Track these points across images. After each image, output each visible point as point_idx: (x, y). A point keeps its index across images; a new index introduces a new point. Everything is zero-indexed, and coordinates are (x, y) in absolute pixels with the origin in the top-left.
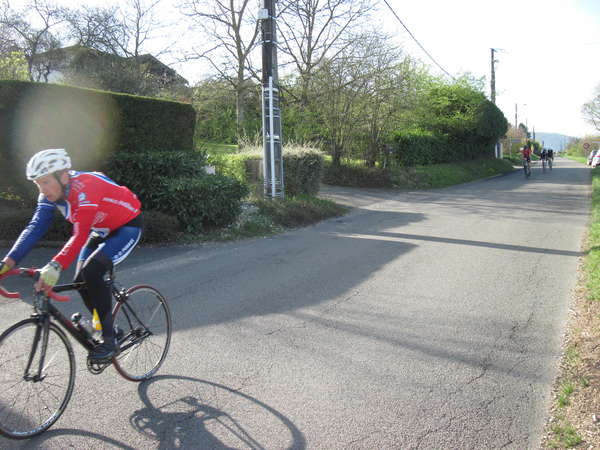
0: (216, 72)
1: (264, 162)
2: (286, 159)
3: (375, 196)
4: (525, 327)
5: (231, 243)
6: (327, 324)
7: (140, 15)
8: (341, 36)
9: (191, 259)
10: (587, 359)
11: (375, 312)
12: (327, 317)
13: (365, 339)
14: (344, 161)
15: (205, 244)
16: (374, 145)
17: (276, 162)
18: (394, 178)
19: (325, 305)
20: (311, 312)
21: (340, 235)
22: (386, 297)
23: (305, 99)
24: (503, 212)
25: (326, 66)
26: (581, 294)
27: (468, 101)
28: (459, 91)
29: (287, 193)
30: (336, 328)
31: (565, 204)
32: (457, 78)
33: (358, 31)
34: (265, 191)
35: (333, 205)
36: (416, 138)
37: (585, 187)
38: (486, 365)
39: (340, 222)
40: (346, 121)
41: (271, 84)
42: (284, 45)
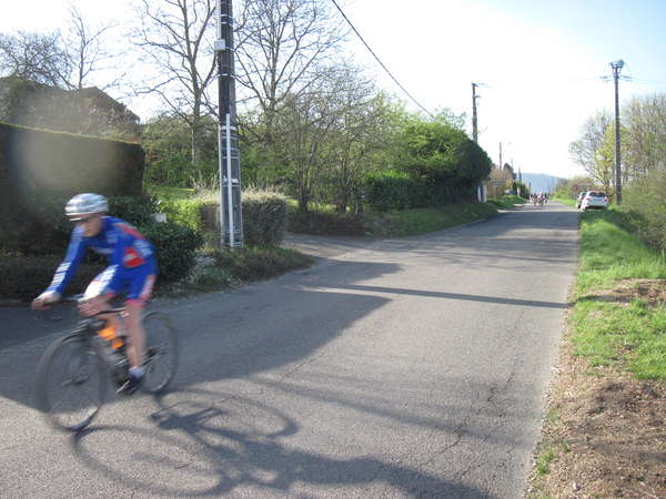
0: (169, 108)
1: (221, 209)
2: (246, 205)
3: (345, 245)
4: (506, 388)
5: (184, 299)
6: (288, 389)
7: (85, 43)
8: (308, 69)
10: (569, 422)
11: (341, 375)
12: (288, 381)
13: (329, 405)
14: (312, 205)
16: (345, 188)
17: (234, 209)
18: (367, 225)
19: (286, 368)
20: (270, 376)
21: (306, 289)
22: (353, 358)
23: (268, 138)
24: (486, 261)
25: (291, 101)
26: (566, 350)
27: (448, 140)
28: (437, 129)
29: (246, 243)
30: (298, 393)
31: (552, 251)
32: (435, 115)
33: (328, 63)
34: (222, 241)
35: (298, 255)
36: (390, 181)
37: (574, 232)
38: (461, 431)
39: (306, 274)
40: (313, 162)
41: (228, 122)
42: (246, 79)
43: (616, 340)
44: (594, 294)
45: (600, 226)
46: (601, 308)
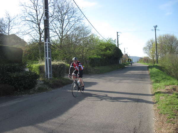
0: (32, 38)
1: (45, 67)
2: (53, 66)
4: (139, 128)
5: (33, 95)
7: (10, 21)
8: (72, 28)
9: (17, 102)
15: (23, 95)
17: (49, 67)
18: (89, 71)
23: (61, 47)
25: (67, 36)
27: (111, 47)
28: (108, 44)
29: (53, 77)
32: (107, 40)
33: (77, 26)
34: (46, 76)
36: (95, 58)
37: (147, 72)
40: (73, 53)
41: (47, 41)
42: (54, 30)
43: (173, 107)
44: (160, 91)
45: (155, 70)
46: (163, 96)
